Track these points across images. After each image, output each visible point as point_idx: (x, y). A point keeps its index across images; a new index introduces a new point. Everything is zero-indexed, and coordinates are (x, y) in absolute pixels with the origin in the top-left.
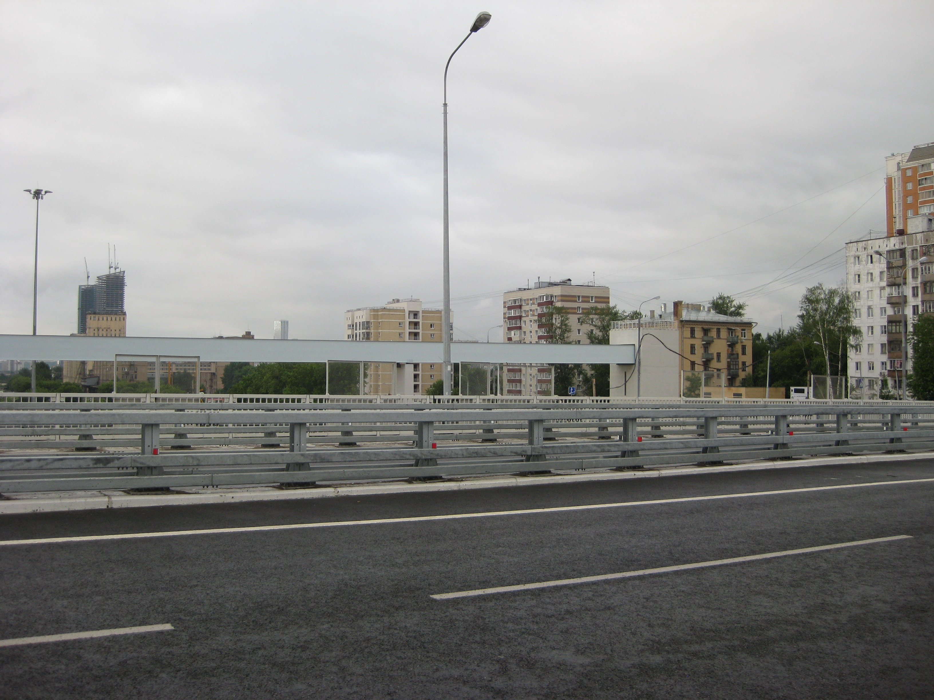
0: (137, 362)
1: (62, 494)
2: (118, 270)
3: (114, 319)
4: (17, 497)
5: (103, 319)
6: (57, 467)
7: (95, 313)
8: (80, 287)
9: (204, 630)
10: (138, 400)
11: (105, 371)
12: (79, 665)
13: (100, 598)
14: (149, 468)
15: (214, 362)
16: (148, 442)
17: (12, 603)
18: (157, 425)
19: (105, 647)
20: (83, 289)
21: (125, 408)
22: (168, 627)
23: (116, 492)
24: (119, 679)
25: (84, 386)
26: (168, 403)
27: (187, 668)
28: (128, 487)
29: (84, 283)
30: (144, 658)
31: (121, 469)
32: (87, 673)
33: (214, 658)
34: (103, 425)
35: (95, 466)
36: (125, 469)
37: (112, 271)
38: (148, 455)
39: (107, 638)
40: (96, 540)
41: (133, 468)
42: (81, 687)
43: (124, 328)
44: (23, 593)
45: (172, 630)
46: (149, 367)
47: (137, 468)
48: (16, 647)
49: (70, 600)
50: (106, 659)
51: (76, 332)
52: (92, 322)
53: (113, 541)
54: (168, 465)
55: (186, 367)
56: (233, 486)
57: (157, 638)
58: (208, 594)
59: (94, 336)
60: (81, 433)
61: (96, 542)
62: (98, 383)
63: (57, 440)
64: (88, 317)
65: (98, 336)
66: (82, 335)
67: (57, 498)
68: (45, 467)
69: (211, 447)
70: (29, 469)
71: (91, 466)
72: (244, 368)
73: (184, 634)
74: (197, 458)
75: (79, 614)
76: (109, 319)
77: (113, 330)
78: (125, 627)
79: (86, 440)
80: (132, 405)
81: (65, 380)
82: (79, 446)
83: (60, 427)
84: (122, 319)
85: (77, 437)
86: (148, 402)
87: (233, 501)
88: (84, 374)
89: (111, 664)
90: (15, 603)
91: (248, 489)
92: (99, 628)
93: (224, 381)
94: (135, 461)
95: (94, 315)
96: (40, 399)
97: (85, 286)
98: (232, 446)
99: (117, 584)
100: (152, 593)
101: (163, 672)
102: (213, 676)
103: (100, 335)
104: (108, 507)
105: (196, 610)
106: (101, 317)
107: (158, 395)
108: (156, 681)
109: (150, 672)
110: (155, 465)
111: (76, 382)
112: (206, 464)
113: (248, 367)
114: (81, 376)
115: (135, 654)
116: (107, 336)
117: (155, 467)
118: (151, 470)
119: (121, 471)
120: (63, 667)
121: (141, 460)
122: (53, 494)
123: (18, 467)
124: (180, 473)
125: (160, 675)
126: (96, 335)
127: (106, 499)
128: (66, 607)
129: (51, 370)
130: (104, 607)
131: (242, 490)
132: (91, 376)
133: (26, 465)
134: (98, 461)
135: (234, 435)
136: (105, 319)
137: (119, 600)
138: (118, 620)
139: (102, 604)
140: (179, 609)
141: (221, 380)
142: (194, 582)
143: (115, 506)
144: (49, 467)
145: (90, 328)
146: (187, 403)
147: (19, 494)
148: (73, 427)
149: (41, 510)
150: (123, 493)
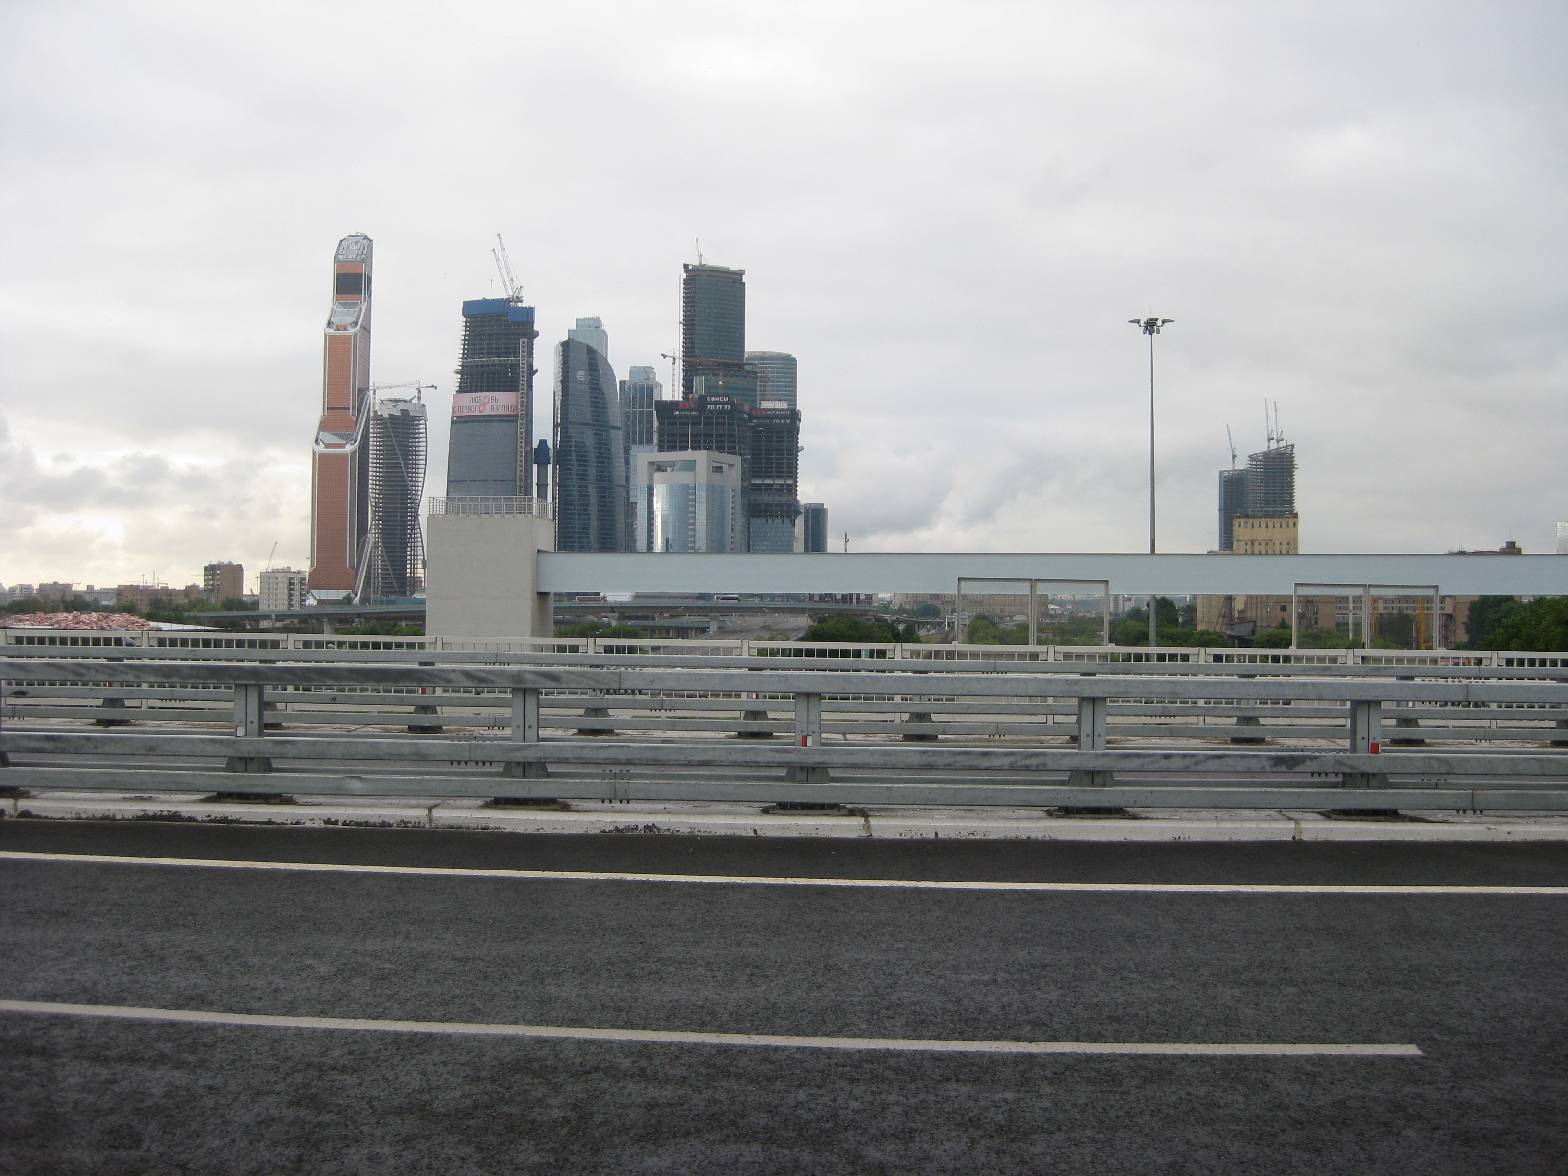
0: (1318, 596)
1: (1220, 814)
2: (1283, 444)
3: (1277, 525)
4: (1149, 815)
5: (1260, 526)
6: (1212, 768)
7: (1246, 516)
8: (1221, 473)
9: (1477, 1064)
10: (1334, 660)
11: (1264, 612)
12: (1267, 1098)
13: (1293, 990)
14: (1363, 775)
15: (1450, 596)
16: (1361, 732)
17: (1152, 985)
18: (1378, 703)
19: (1307, 1074)
20: (1225, 477)
21: (1312, 673)
22: (1412, 1050)
23: (1307, 814)
24: (1334, 1131)
25: (1230, 636)
26: (1383, 665)
27: (1452, 1126)
28: (1326, 806)
29: (1228, 467)
30: (1375, 1100)
31: (1316, 775)
32: (1281, 1114)
33: (1499, 1114)
34: (1275, 702)
35: (1274, 769)
36: (1323, 775)
37: (1274, 445)
38: (1363, 754)
39: (1308, 1058)
40: (1279, 892)
41: (1337, 775)
42: (1271, 1135)
43: (1296, 540)
44: (1168, 971)
45: (1419, 1057)
46: (1339, 605)
47: (1344, 774)
48: (1164, 1057)
49: (1244, 989)
50: (1311, 1093)
51: (1216, 547)
52: (1242, 531)
53: (1306, 895)
54: (1395, 772)
55: (1401, 605)
56: (1506, 813)
57: (1394, 1067)
58: (1478, 999)
59: (1246, 554)
60: (1240, 714)
61: (1279, 895)
62: (1253, 632)
63: (1201, 724)
64: (1236, 522)
65: (1253, 554)
66: (1226, 552)
67: (1212, 820)
68: (1193, 768)
69: (1460, 743)
70: (1168, 771)
71: (1268, 769)
72: (1505, 606)
73: (1440, 1065)
74: (1446, 761)
75: (1260, 1013)
76: (1270, 525)
77: (1277, 544)
78: (1337, 1043)
79: (1248, 725)
80: (1325, 669)
81: (1200, 627)
82: (1236, 736)
83: (1206, 703)
84: (1291, 524)
85: (1234, 720)
86: (1350, 663)
87: (1509, 838)
88: (1231, 617)
89: (1320, 1103)
90: (1157, 986)
91: (1537, 819)
92: (1294, 1041)
93: (1469, 629)
94: (1340, 763)
95: (1246, 520)
96: (1161, 658)
97: (1229, 471)
98: (1498, 742)
99: (1320, 968)
100: (1380, 989)
101: (1410, 1127)
102: (1499, 1146)
103: (1256, 552)
104: (1294, 838)
105: (1459, 1025)
106: (1256, 522)
107: (1367, 652)
108: (1398, 1142)
109: (1386, 1124)
110: (1374, 771)
111: (1218, 630)
112: (1462, 772)
113: (1511, 604)
114: (1226, 620)
115: (1359, 1092)
116: (1267, 554)
117: (1374, 775)
118: (1366, 779)
119: (1316, 779)
120: (1241, 1099)
121: (1350, 763)
122: (1204, 814)
123: (1151, 767)
124: (1416, 786)
125: (1405, 1133)
126: (1249, 552)
127: (1292, 825)
128: (1238, 1001)
129: (1178, 611)
130: (1301, 1006)
131: (1526, 820)
132: (1242, 620)
133: (1164, 764)
134: (1278, 761)
135: (1501, 723)
136: (1263, 525)
137: (1325, 995)
138: (1326, 1030)
139: (1298, 1000)
140: (1429, 1021)
141: (1463, 626)
142: (1453, 977)
143: (1306, 837)
144: (1200, 767)
145: (1239, 541)
146: (1416, 665)
147: (1148, 809)
148: (1226, 703)
149: (1187, 837)
150: (1319, 817)
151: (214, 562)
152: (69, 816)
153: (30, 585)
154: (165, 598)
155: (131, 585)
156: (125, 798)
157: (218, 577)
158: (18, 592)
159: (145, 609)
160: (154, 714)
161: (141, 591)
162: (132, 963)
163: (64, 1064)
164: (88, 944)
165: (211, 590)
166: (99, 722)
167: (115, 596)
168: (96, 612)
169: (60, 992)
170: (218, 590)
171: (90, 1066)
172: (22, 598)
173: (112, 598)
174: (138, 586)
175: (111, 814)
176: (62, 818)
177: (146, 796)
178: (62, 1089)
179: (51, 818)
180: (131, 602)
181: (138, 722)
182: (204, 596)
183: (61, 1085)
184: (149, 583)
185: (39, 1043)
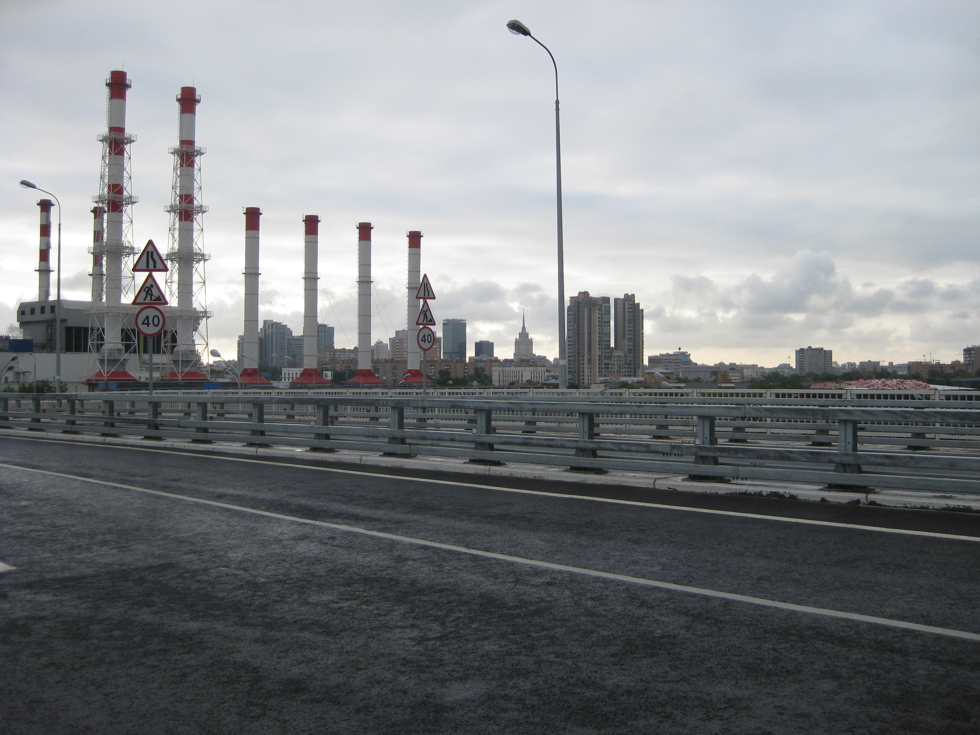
151: (970, 346)
152: (899, 505)
153: (854, 363)
154: (938, 369)
155: (917, 362)
156: (934, 496)
157: (973, 355)
158: (847, 367)
159: (926, 377)
160: (945, 443)
161: (923, 365)
162: (951, 601)
163: (915, 661)
164: (921, 587)
165: (968, 364)
166: (910, 448)
167: (906, 368)
168: (896, 379)
169: (907, 615)
170: (973, 364)
171: (930, 664)
172: (850, 371)
173: (904, 370)
174: (921, 362)
175: (926, 506)
176: (896, 507)
177: (948, 495)
178: (915, 677)
179: (888, 506)
180: (917, 373)
181: (934, 448)
182: (964, 368)
183: (914, 674)
184: (928, 360)
185: (897, 646)
